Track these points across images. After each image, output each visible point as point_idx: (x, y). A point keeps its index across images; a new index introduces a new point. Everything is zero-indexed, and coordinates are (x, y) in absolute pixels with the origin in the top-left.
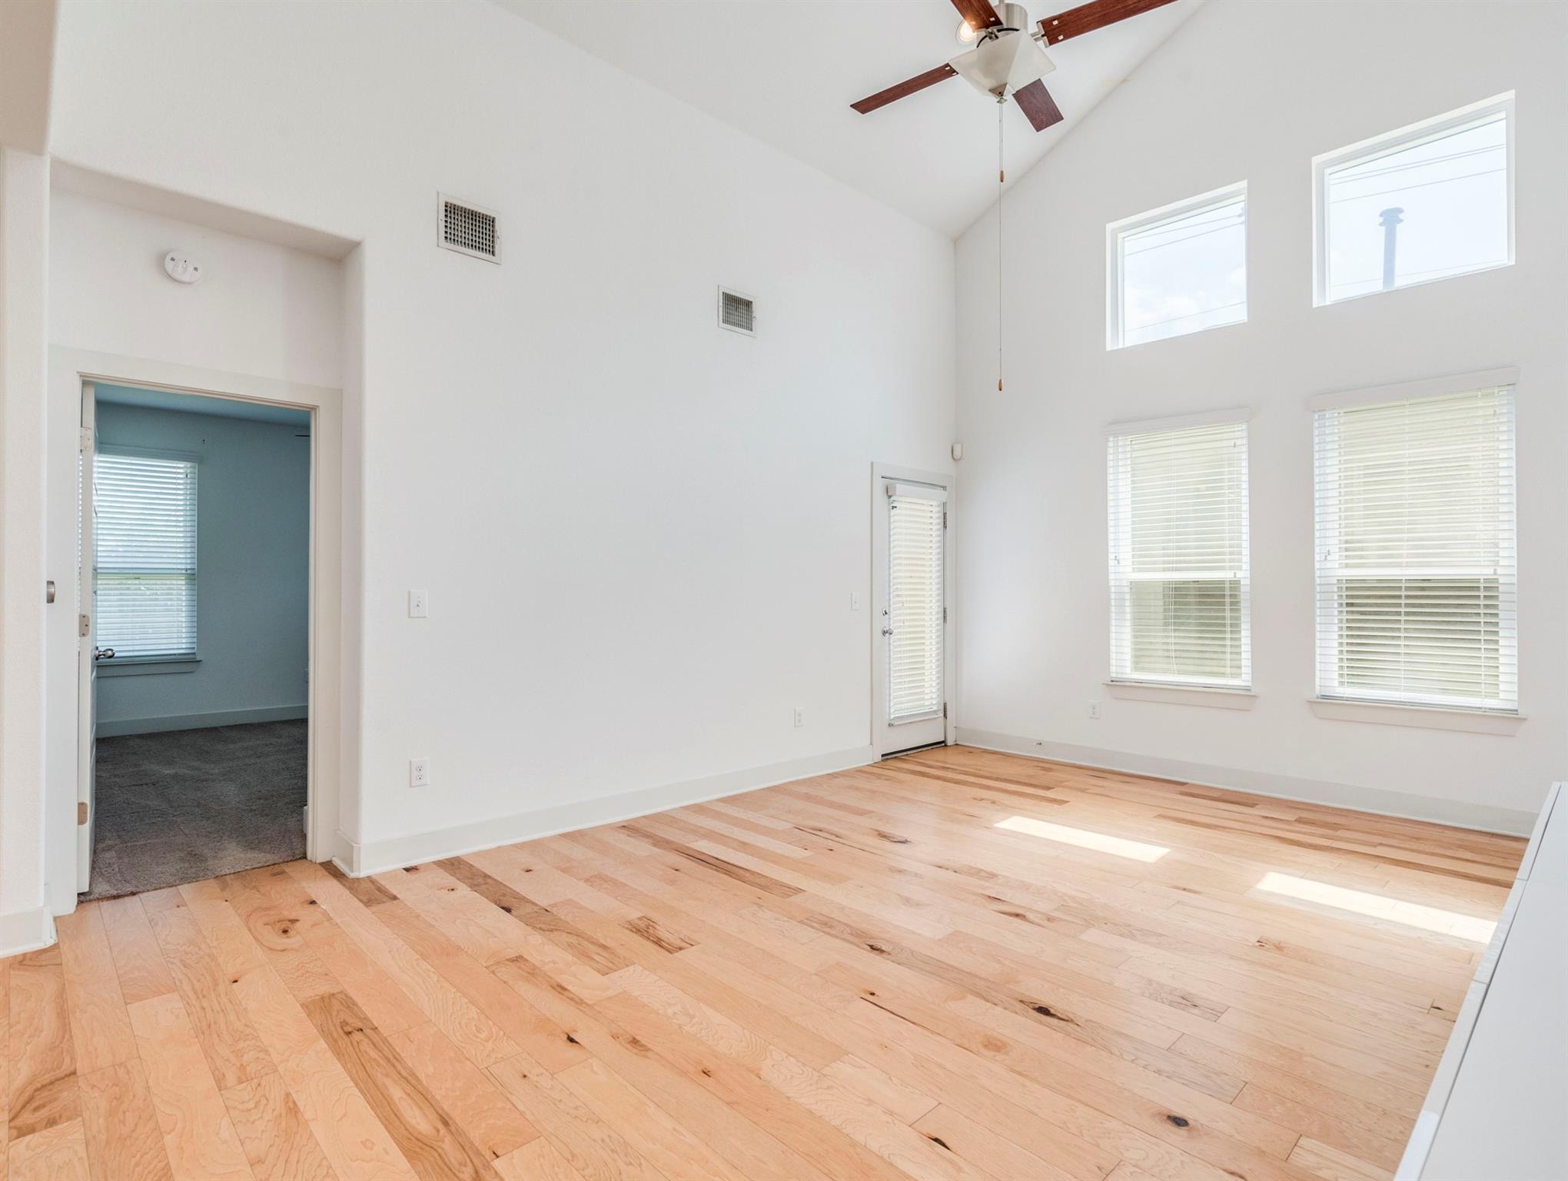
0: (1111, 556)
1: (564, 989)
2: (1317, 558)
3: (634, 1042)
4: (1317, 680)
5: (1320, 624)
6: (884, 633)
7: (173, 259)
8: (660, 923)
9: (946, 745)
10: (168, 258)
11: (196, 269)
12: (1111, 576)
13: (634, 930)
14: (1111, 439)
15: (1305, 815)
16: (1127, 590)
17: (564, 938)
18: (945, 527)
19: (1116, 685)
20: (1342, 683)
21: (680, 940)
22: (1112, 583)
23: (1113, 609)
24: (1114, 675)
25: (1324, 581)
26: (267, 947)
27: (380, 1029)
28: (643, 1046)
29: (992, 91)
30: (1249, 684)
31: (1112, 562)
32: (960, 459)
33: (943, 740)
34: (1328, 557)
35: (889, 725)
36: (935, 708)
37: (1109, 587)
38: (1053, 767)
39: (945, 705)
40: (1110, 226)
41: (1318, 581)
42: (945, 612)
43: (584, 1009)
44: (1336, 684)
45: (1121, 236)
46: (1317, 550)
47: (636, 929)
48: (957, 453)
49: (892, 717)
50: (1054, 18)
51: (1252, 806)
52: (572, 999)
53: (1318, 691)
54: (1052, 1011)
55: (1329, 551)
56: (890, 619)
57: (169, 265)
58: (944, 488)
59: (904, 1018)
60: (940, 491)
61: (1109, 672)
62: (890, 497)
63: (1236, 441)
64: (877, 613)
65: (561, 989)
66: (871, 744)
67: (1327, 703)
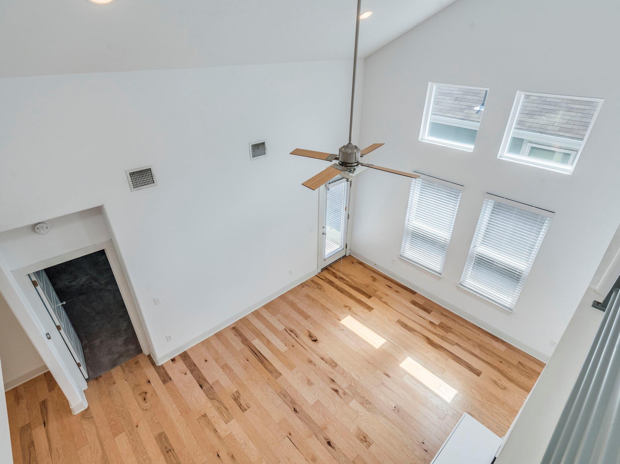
0: (407, 217)
1: (217, 431)
2: (471, 246)
3: (233, 456)
4: (461, 278)
6: (323, 234)
7: (38, 228)
8: (241, 395)
9: (346, 257)
10: (36, 228)
11: (47, 228)
12: (406, 224)
13: (234, 399)
17: (217, 404)
19: (401, 258)
21: (246, 405)
22: (406, 226)
26: (142, 408)
27: (175, 450)
28: (234, 458)
33: (345, 255)
35: (324, 260)
39: (346, 245)
42: (348, 215)
43: (221, 441)
46: (473, 243)
47: (235, 398)
49: (326, 258)
52: (218, 436)
53: (460, 282)
54: (331, 444)
55: (476, 246)
57: (37, 230)
59: (295, 446)
61: (400, 253)
65: (216, 431)
66: (317, 268)
67: (462, 288)
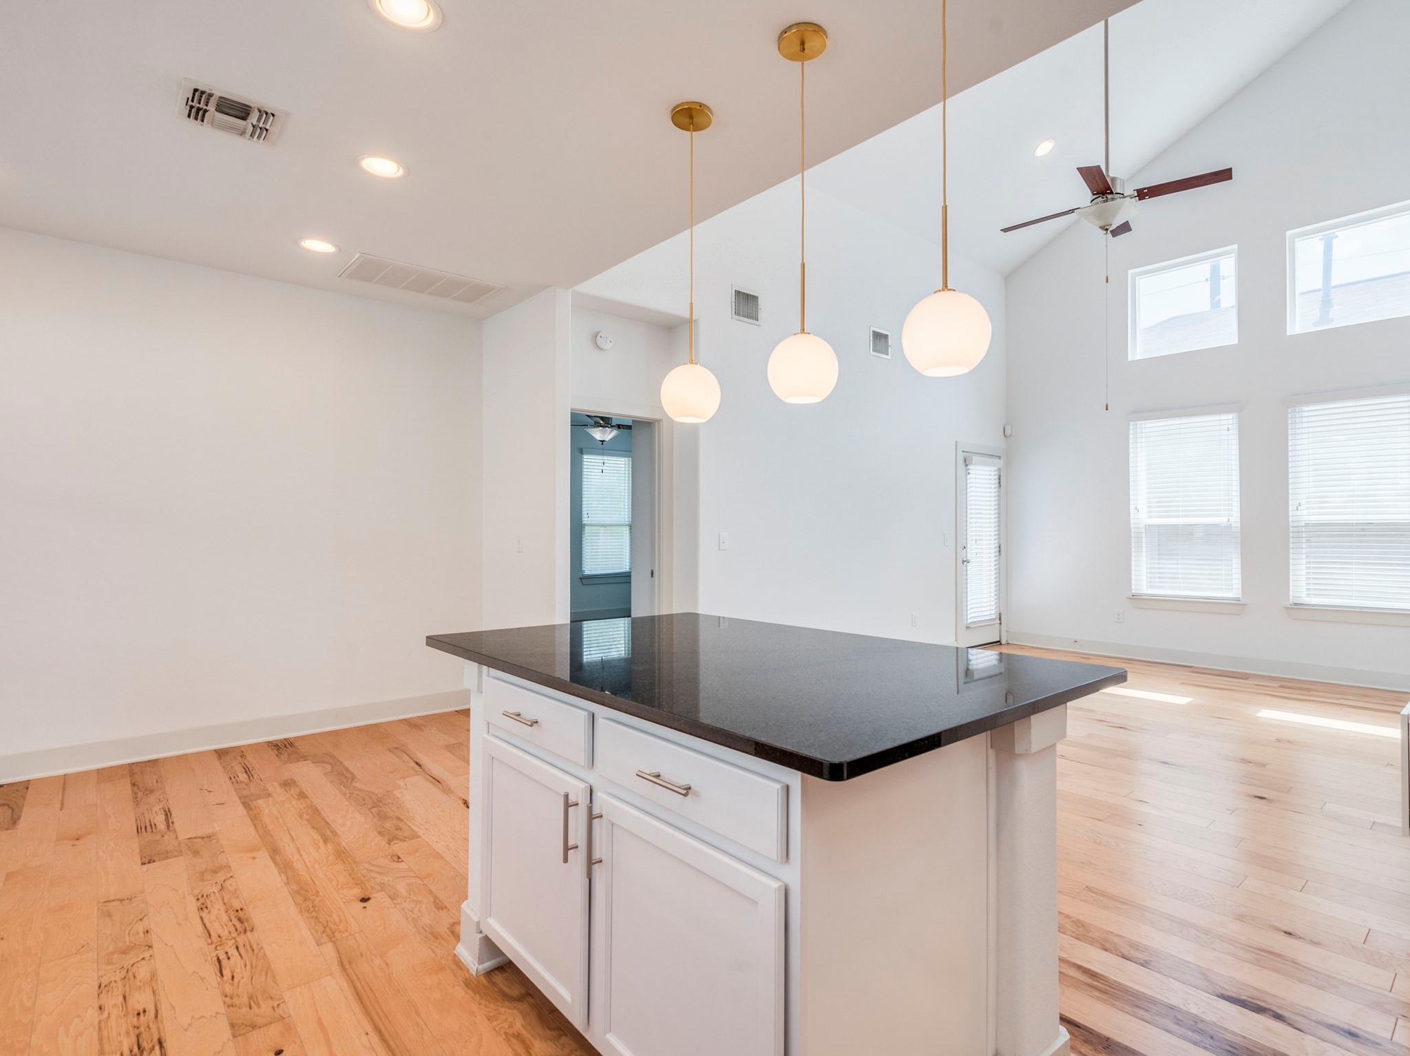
0: (1132, 507)
2: (1290, 508)
4: (1291, 593)
5: (1293, 554)
6: (963, 562)
7: (601, 337)
9: (1001, 644)
10: (599, 336)
11: (611, 342)
12: (1132, 521)
14: (1131, 423)
15: (1284, 684)
16: (1143, 530)
18: (1000, 486)
19: (1135, 598)
20: (1309, 595)
22: (1132, 526)
23: (1133, 544)
24: (1134, 591)
25: (1295, 524)
29: (1101, 228)
30: (1240, 596)
31: (1132, 511)
32: (1010, 436)
33: (999, 640)
34: (1299, 508)
35: (967, 627)
36: (993, 617)
37: (1130, 529)
38: (1090, 657)
39: (1000, 614)
40: (1130, 272)
41: (1291, 524)
42: (1000, 547)
44: (1304, 595)
45: (1137, 278)
46: (1290, 502)
48: (1008, 431)
49: (969, 621)
50: (1145, 189)
51: (1246, 679)
53: (1291, 600)
55: (1299, 504)
56: (967, 552)
57: (599, 340)
58: (1000, 457)
60: (997, 460)
61: (1131, 589)
62: (967, 465)
63: (1229, 426)
64: (960, 549)
66: (956, 640)
67: (1298, 609)
